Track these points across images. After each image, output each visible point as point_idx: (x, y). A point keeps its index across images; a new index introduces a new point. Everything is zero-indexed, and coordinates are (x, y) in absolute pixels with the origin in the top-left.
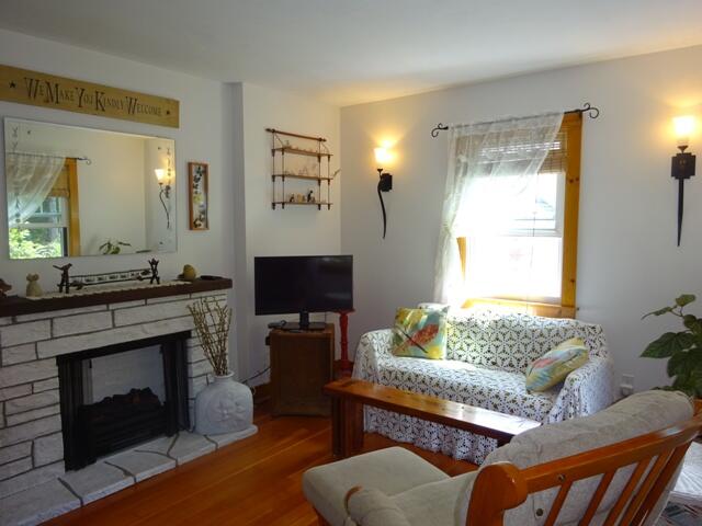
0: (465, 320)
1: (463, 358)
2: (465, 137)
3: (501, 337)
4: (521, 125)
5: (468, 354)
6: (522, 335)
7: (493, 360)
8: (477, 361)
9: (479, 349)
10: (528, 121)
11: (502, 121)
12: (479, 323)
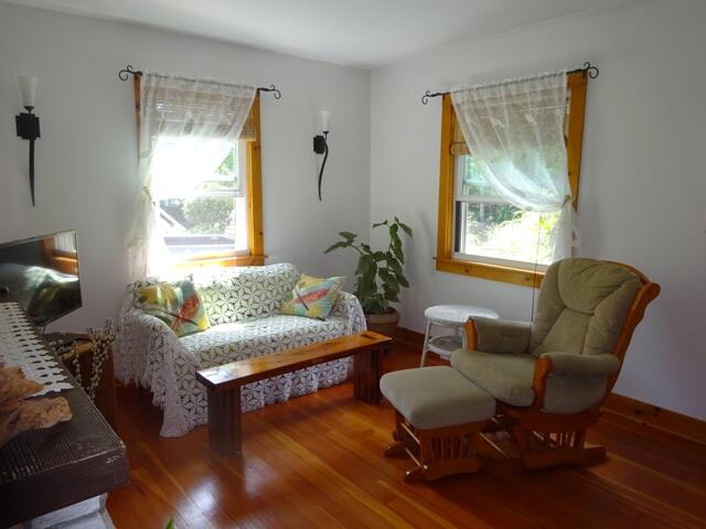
0: (211, 284)
1: (221, 320)
2: (163, 89)
3: (247, 291)
4: (223, 91)
5: (222, 315)
6: (266, 284)
7: (248, 313)
8: (234, 318)
9: (231, 307)
10: (229, 88)
11: (204, 82)
12: (223, 284)
